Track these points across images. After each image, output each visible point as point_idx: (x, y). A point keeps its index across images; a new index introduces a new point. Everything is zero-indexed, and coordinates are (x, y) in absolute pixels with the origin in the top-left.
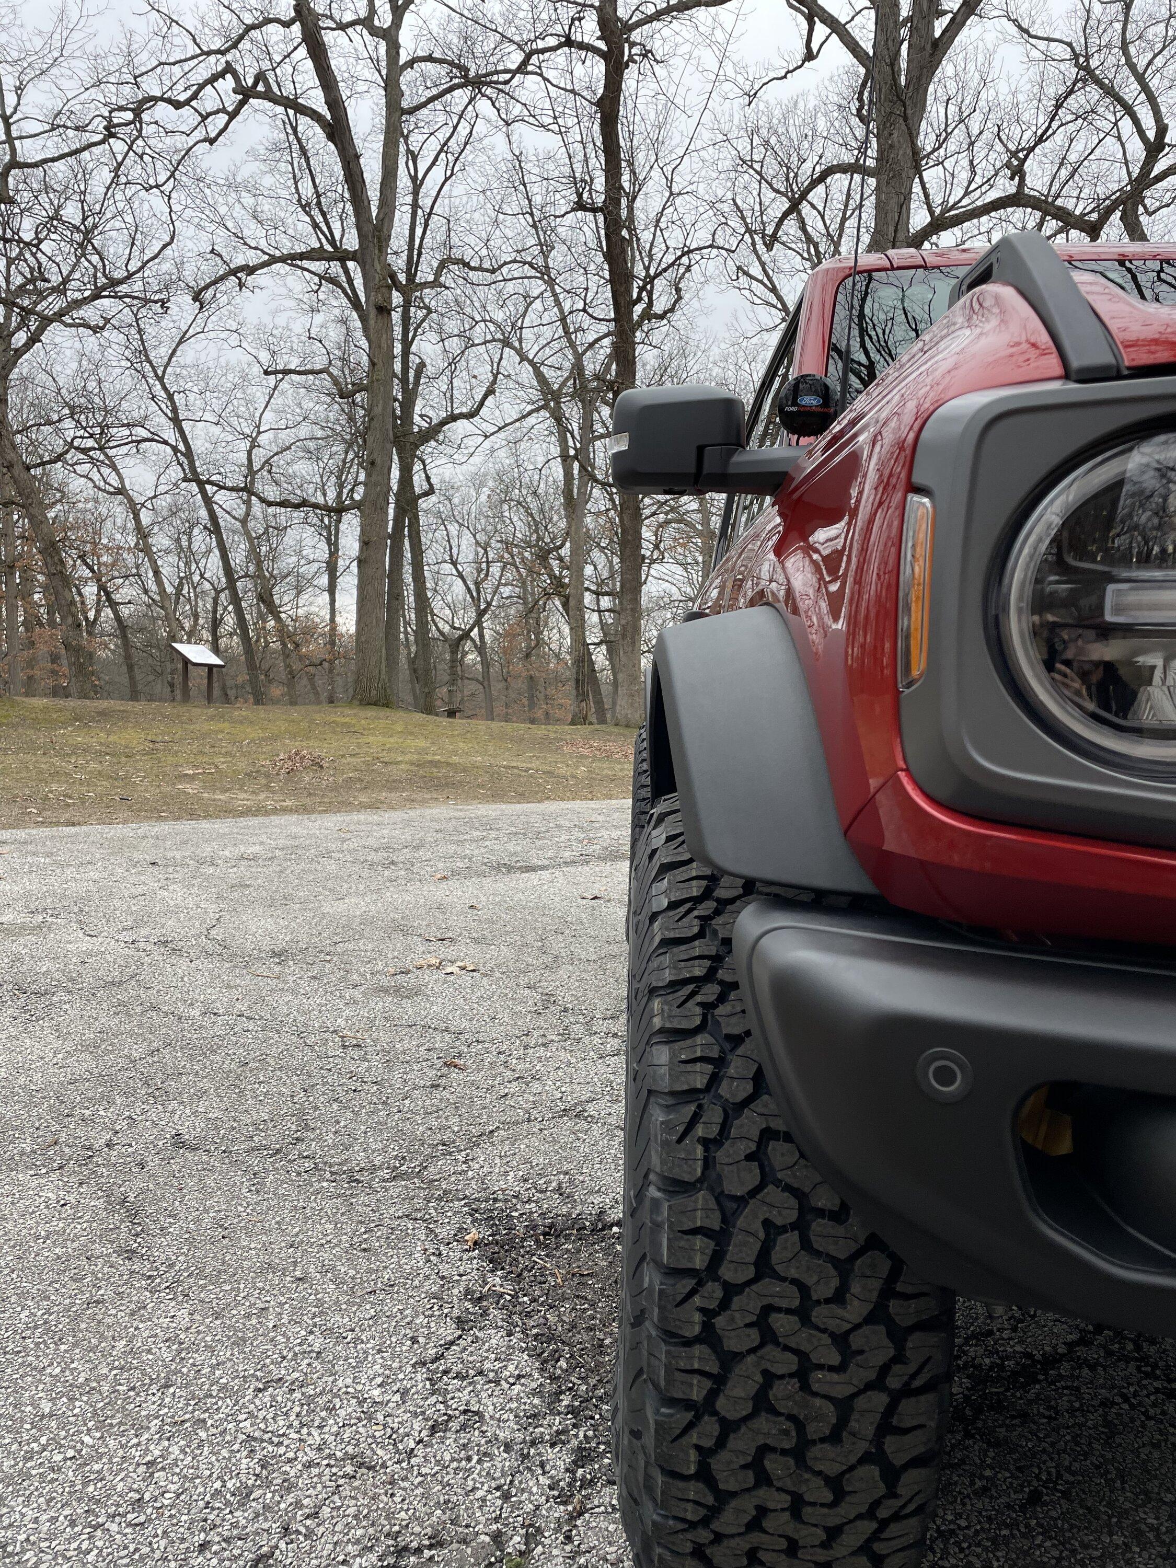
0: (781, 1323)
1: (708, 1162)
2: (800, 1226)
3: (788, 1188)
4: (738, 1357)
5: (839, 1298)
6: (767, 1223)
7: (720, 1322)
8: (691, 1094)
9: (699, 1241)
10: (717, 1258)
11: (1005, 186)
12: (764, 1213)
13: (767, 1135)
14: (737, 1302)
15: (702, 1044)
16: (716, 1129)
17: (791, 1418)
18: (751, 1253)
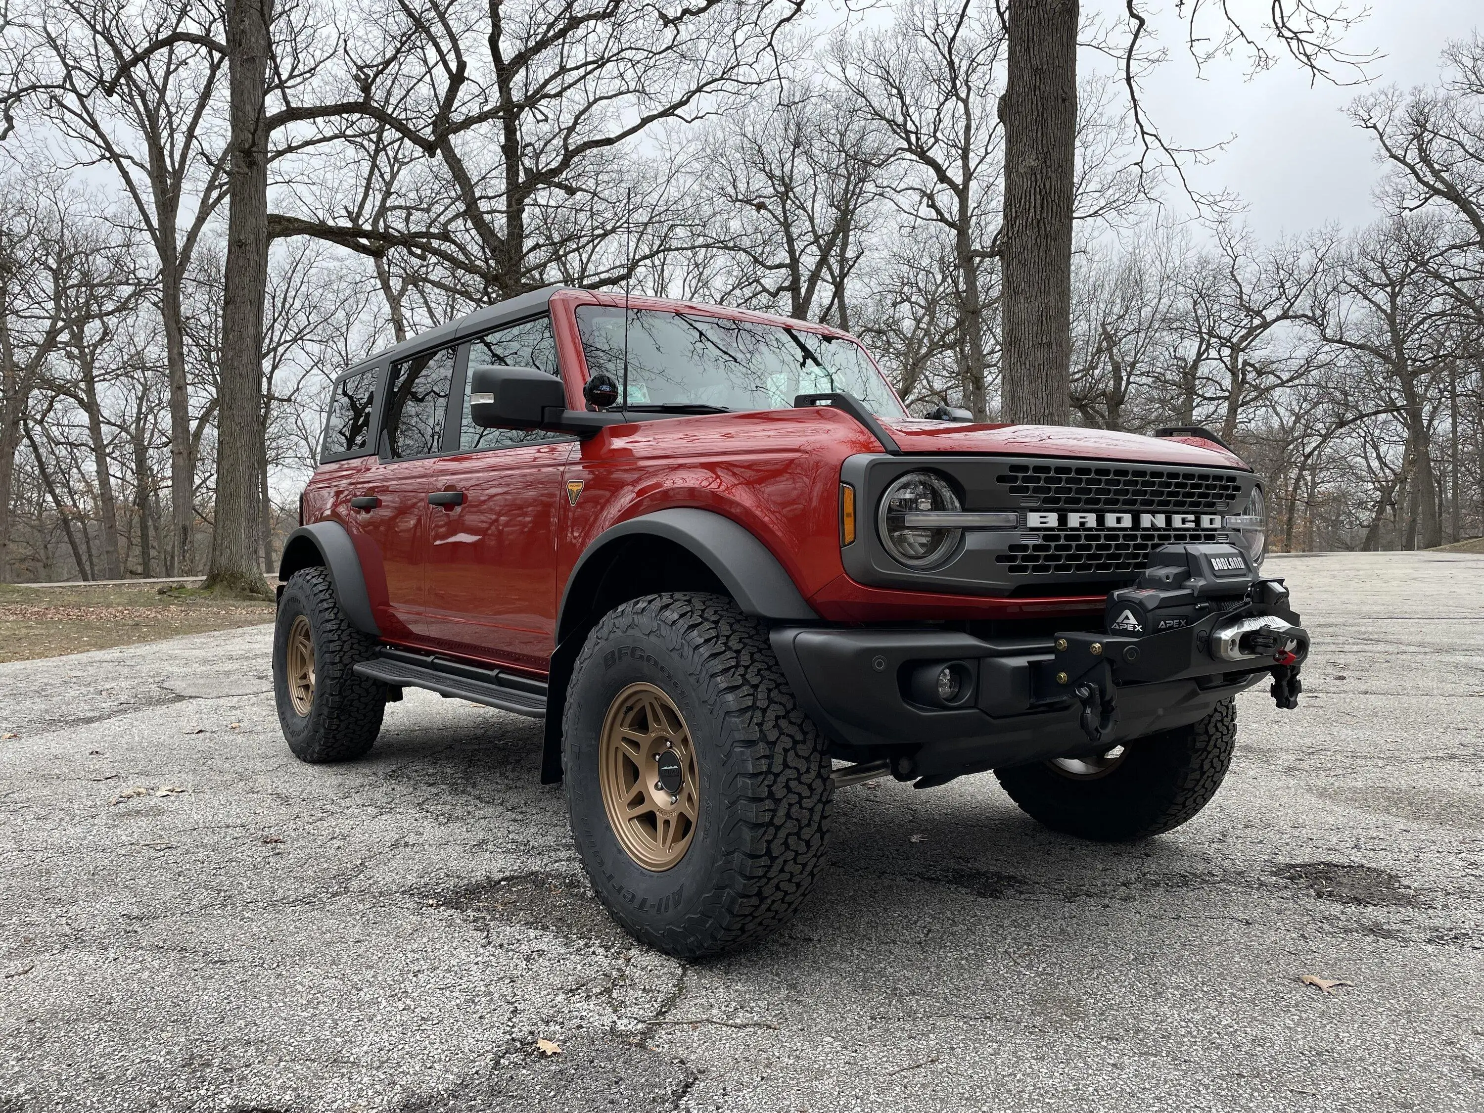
0: (793, 784)
1: (761, 731)
2: (793, 748)
3: (788, 735)
4: (780, 800)
5: (808, 771)
6: (784, 749)
7: (774, 788)
8: (747, 709)
9: (763, 761)
10: (770, 766)
11: (355, 95)
12: (783, 745)
13: (777, 718)
14: (779, 780)
15: (746, 689)
16: (760, 719)
17: (797, 820)
18: (781, 761)
